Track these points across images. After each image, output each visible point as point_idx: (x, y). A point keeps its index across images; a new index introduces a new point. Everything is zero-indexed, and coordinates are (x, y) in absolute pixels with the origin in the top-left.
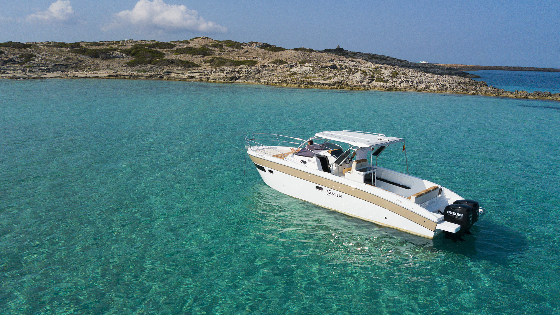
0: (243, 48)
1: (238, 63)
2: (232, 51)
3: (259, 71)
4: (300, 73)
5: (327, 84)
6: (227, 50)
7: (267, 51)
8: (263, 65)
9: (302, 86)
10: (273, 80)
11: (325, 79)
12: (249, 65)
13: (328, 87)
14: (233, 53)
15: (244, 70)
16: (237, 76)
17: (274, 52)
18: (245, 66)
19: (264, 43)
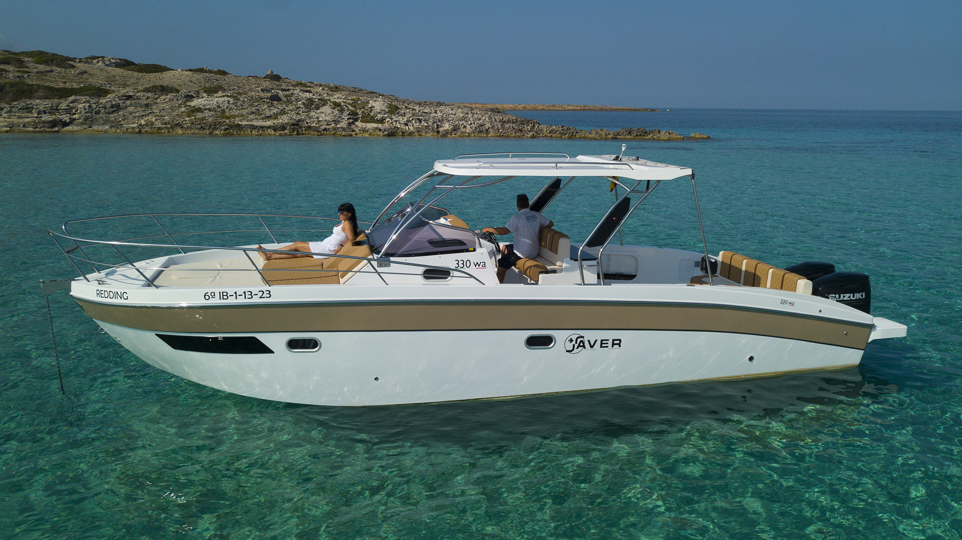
0: (73, 67)
1: (64, 93)
2: (48, 71)
3: (117, 108)
4: (209, 110)
5: (269, 127)
6: (36, 70)
7: (131, 72)
8: (125, 96)
9: (217, 132)
10: (152, 123)
11: (263, 118)
12: (91, 96)
13: (273, 132)
14: (52, 74)
15: (81, 106)
16: (66, 118)
17: (144, 74)
18: (83, 99)
19: (119, 59)
